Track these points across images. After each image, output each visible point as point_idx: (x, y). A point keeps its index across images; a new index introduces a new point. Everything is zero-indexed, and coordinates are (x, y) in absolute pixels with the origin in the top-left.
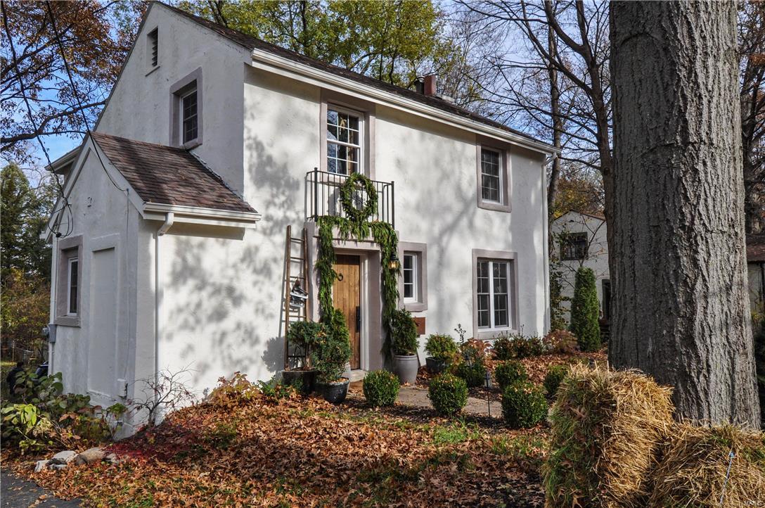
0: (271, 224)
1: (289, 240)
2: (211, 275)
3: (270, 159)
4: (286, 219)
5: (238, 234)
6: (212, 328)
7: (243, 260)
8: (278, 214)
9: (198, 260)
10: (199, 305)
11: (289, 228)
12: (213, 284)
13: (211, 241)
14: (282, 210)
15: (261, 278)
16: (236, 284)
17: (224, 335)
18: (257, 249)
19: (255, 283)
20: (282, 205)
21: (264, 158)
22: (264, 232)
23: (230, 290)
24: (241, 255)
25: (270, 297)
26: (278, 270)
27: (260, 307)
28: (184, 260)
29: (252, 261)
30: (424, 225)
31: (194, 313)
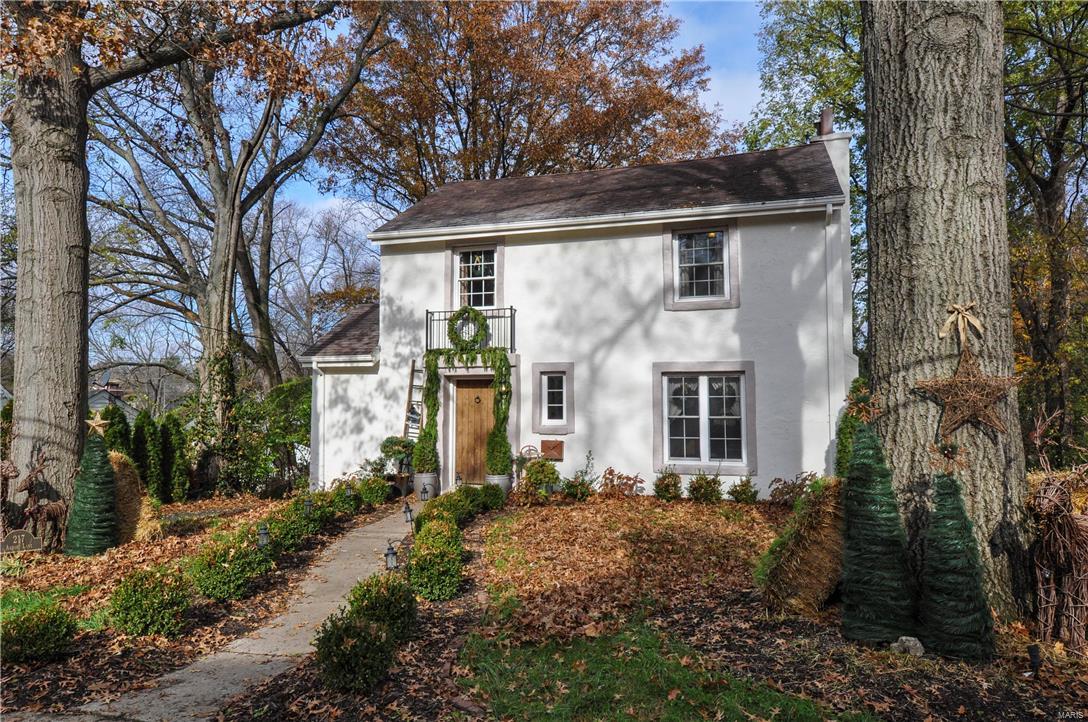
0: (398, 360)
1: (413, 371)
2: (353, 401)
3: (400, 309)
4: (412, 354)
5: (374, 370)
6: (354, 437)
7: (376, 390)
8: (405, 351)
9: (345, 390)
10: (345, 422)
11: (414, 362)
12: (355, 408)
13: (354, 377)
14: (409, 347)
15: (391, 402)
16: (370, 407)
17: (362, 443)
18: (387, 380)
19: (386, 406)
20: (409, 343)
21: (394, 308)
22: (393, 367)
23: (366, 411)
24: (375, 386)
25: (398, 417)
26: (404, 396)
27: (389, 424)
28: (336, 391)
29: (383, 390)
30: (566, 343)
31: (341, 428)
